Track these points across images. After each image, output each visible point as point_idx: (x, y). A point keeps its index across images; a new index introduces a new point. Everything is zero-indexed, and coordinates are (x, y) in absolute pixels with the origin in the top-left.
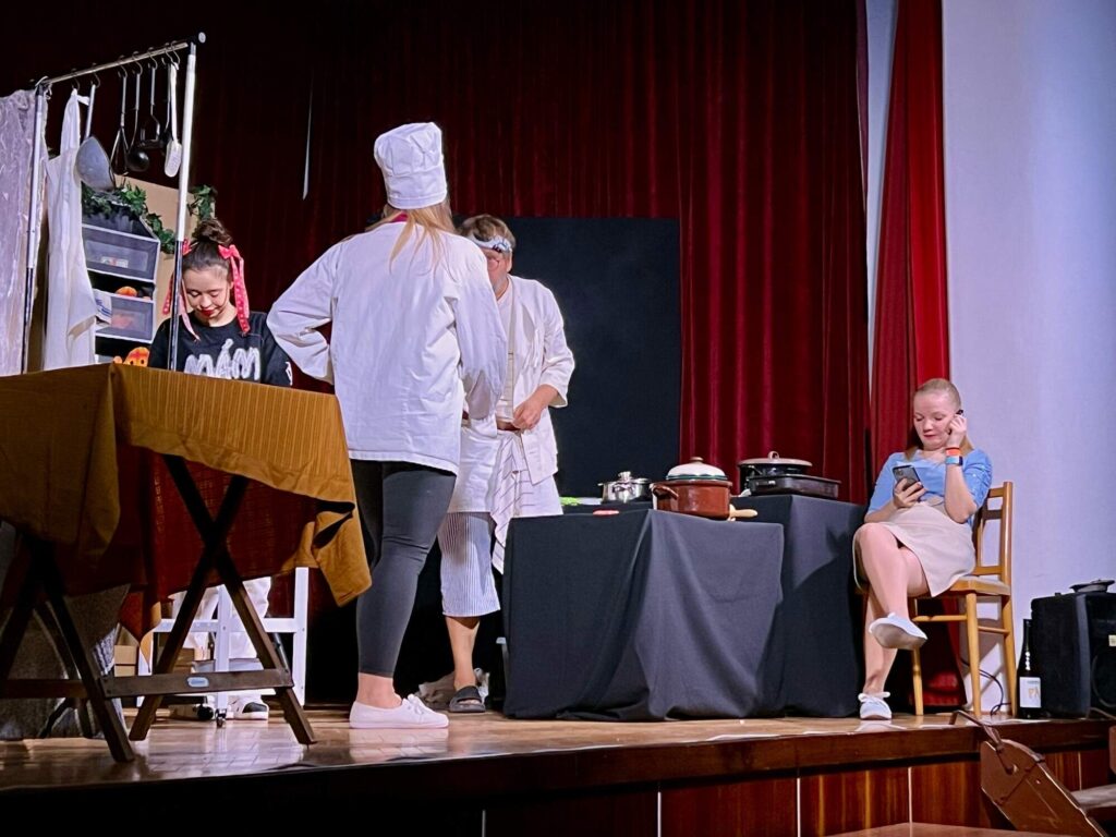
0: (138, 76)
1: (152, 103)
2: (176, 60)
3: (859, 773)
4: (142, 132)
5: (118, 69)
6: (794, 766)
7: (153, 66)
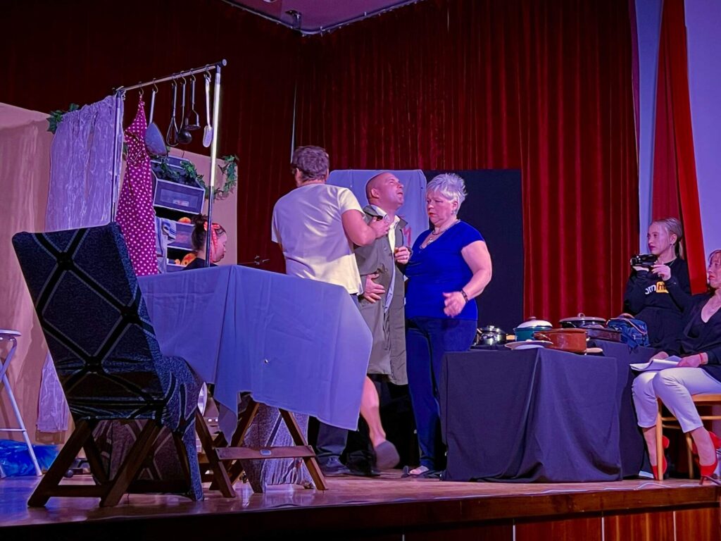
0: (184, 86)
1: (194, 102)
2: (208, 76)
3: (641, 515)
4: (187, 121)
5: (172, 81)
6: (600, 510)
7: (193, 79)
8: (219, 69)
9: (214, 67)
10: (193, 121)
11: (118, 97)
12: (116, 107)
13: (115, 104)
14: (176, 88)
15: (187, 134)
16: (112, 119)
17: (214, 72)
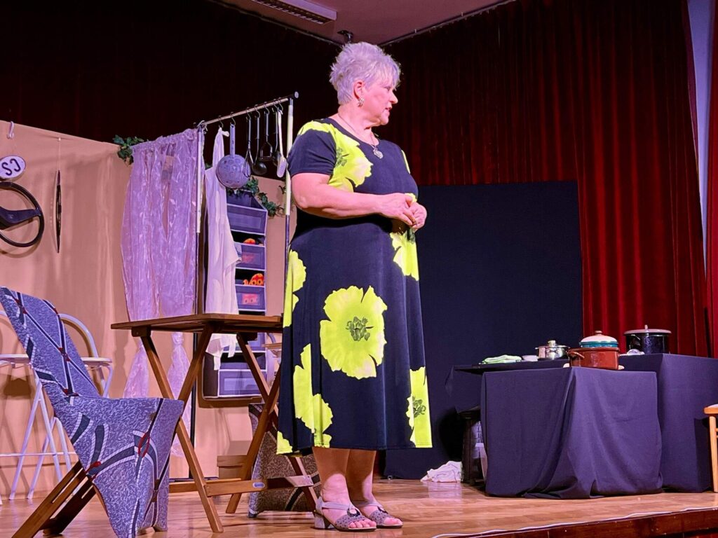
0: (258, 119)
1: (267, 134)
2: (281, 109)
4: (262, 152)
5: (246, 115)
6: (681, 532)
7: (267, 112)
8: (292, 101)
9: (287, 99)
10: (267, 153)
11: (198, 131)
12: (198, 141)
13: (196, 138)
14: (250, 121)
15: (262, 165)
16: (194, 152)
17: (286, 105)
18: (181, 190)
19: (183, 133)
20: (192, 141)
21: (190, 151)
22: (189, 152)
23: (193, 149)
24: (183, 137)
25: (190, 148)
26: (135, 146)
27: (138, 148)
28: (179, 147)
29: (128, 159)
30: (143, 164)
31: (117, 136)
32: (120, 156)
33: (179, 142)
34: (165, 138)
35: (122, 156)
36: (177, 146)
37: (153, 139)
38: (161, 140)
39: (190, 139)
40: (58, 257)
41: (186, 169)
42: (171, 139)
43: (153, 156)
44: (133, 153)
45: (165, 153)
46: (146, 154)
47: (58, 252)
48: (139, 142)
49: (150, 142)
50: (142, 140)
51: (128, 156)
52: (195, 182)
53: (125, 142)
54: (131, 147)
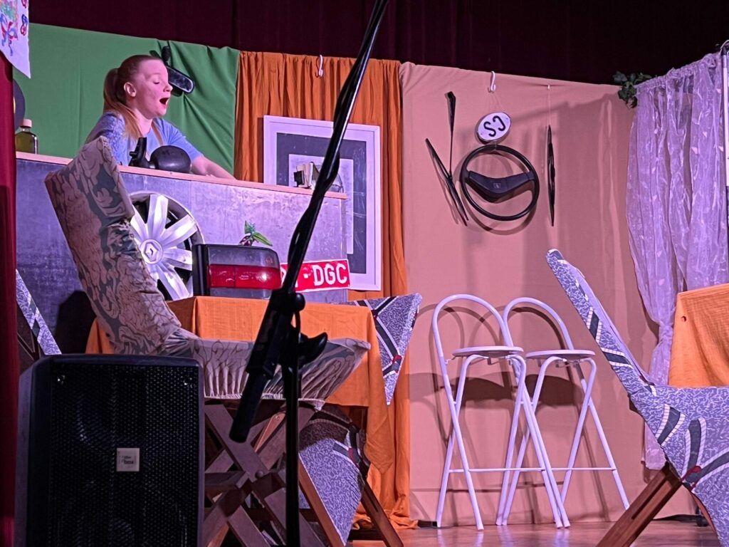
11: (722, 54)
12: (723, 66)
13: (719, 64)
16: (718, 83)
18: (705, 134)
19: (702, 60)
20: (714, 68)
21: (713, 82)
22: (711, 84)
23: (717, 77)
24: (703, 65)
25: (712, 79)
26: (641, 85)
27: (645, 86)
28: (698, 80)
29: (631, 101)
30: (653, 106)
31: (618, 72)
32: (621, 97)
33: (698, 74)
34: (678, 70)
35: (624, 96)
36: (695, 78)
37: (663, 73)
38: (673, 73)
39: (712, 66)
40: (553, 232)
41: (709, 106)
42: (685, 71)
43: (664, 95)
44: (638, 93)
45: (681, 89)
46: (655, 91)
47: (553, 225)
48: (645, 80)
49: (659, 77)
50: (648, 77)
51: (631, 97)
52: (721, 121)
53: (629, 80)
54: (635, 87)
